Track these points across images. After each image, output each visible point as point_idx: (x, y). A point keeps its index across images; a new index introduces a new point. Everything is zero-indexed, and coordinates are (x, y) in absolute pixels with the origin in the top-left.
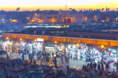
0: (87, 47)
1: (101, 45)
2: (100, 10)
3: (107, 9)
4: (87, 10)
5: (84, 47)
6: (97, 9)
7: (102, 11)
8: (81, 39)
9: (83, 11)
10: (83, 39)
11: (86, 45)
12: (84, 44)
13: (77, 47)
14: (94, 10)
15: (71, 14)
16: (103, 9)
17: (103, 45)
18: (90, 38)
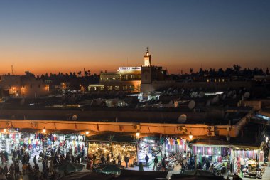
0: (20, 134)
1: (41, 130)
2: (75, 73)
3: (86, 73)
4: (55, 75)
5: (15, 135)
6: (71, 73)
7: (78, 75)
8: (12, 120)
9: (49, 75)
10: (15, 121)
11: (19, 131)
12: (16, 129)
13: (4, 135)
14: (67, 74)
15: (21, 80)
16: (80, 73)
17: (44, 128)
18: (26, 119)
